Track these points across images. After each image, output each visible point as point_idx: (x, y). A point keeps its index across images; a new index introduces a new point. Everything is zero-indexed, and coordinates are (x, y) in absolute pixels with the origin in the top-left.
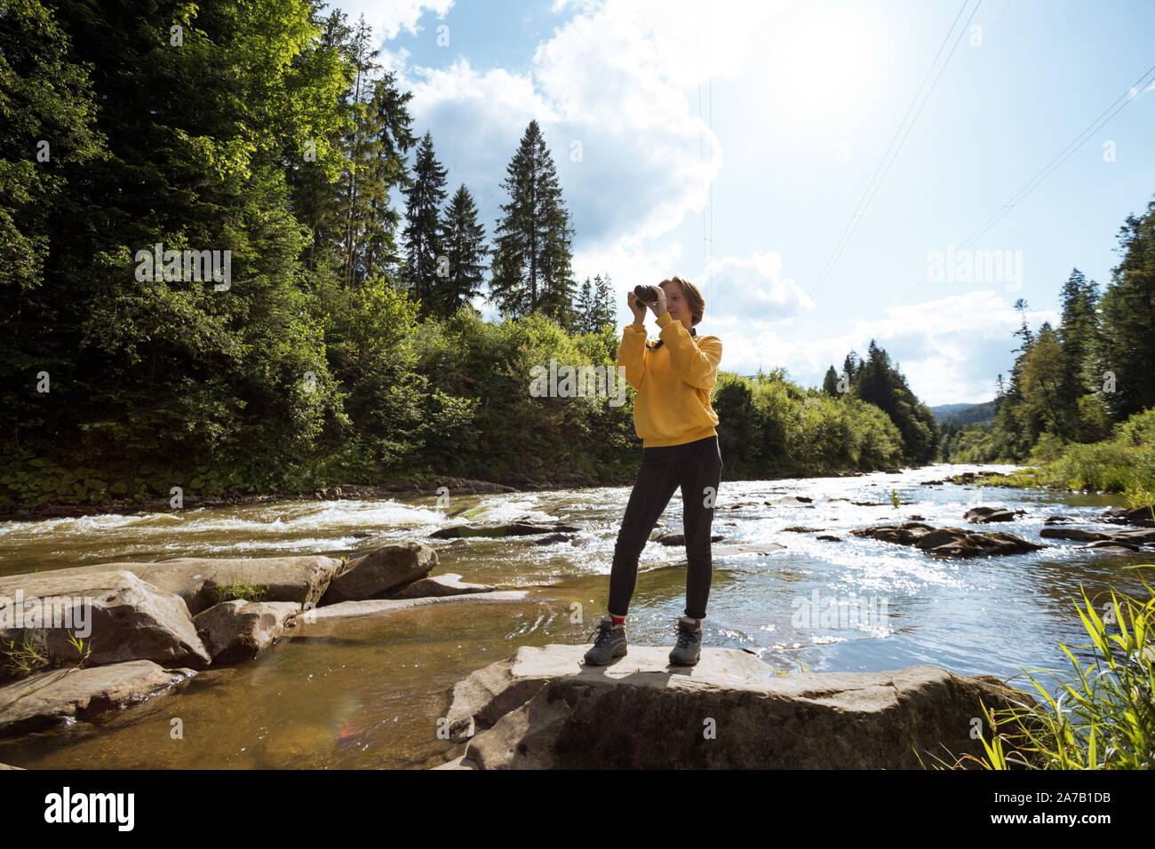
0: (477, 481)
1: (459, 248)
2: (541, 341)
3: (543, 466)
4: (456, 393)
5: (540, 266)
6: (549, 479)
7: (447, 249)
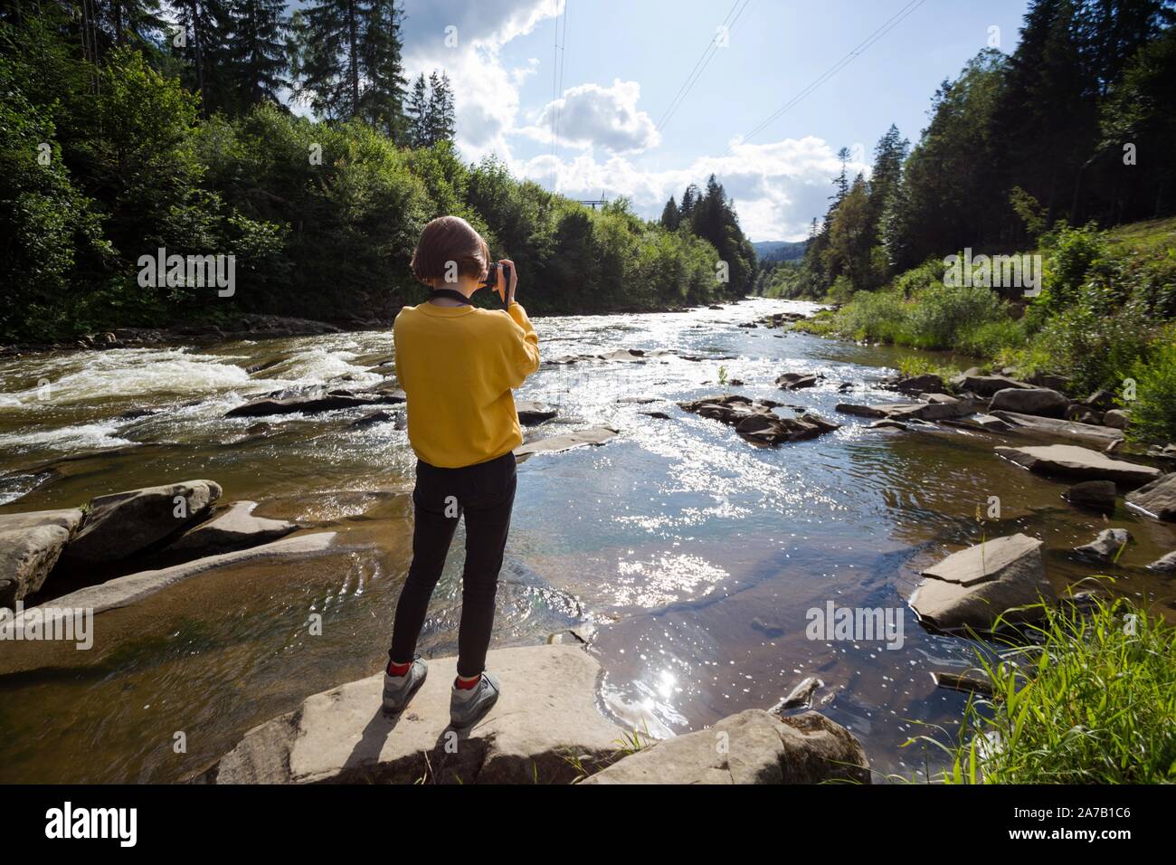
0: (293, 320)
1: (252, 16)
2: (364, 156)
3: (370, 300)
4: (260, 216)
5: (361, 55)
6: (377, 315)
7: (236, 15)
